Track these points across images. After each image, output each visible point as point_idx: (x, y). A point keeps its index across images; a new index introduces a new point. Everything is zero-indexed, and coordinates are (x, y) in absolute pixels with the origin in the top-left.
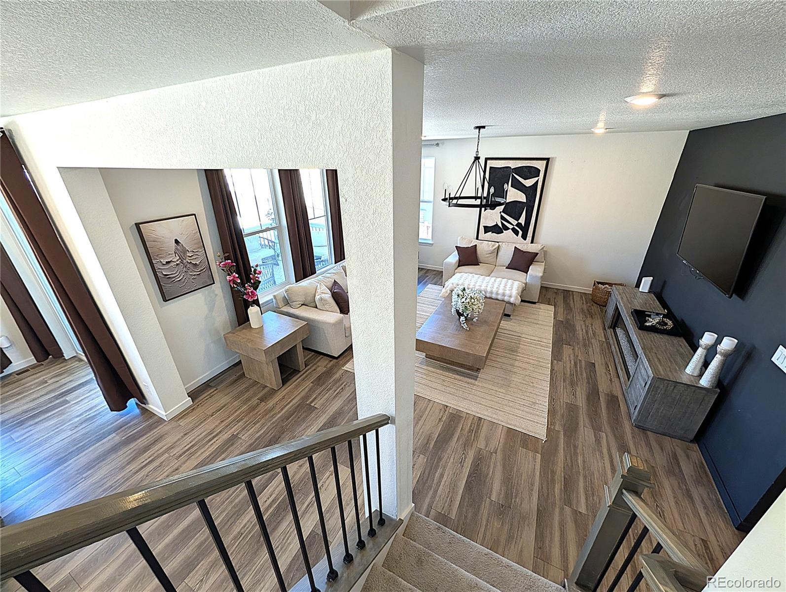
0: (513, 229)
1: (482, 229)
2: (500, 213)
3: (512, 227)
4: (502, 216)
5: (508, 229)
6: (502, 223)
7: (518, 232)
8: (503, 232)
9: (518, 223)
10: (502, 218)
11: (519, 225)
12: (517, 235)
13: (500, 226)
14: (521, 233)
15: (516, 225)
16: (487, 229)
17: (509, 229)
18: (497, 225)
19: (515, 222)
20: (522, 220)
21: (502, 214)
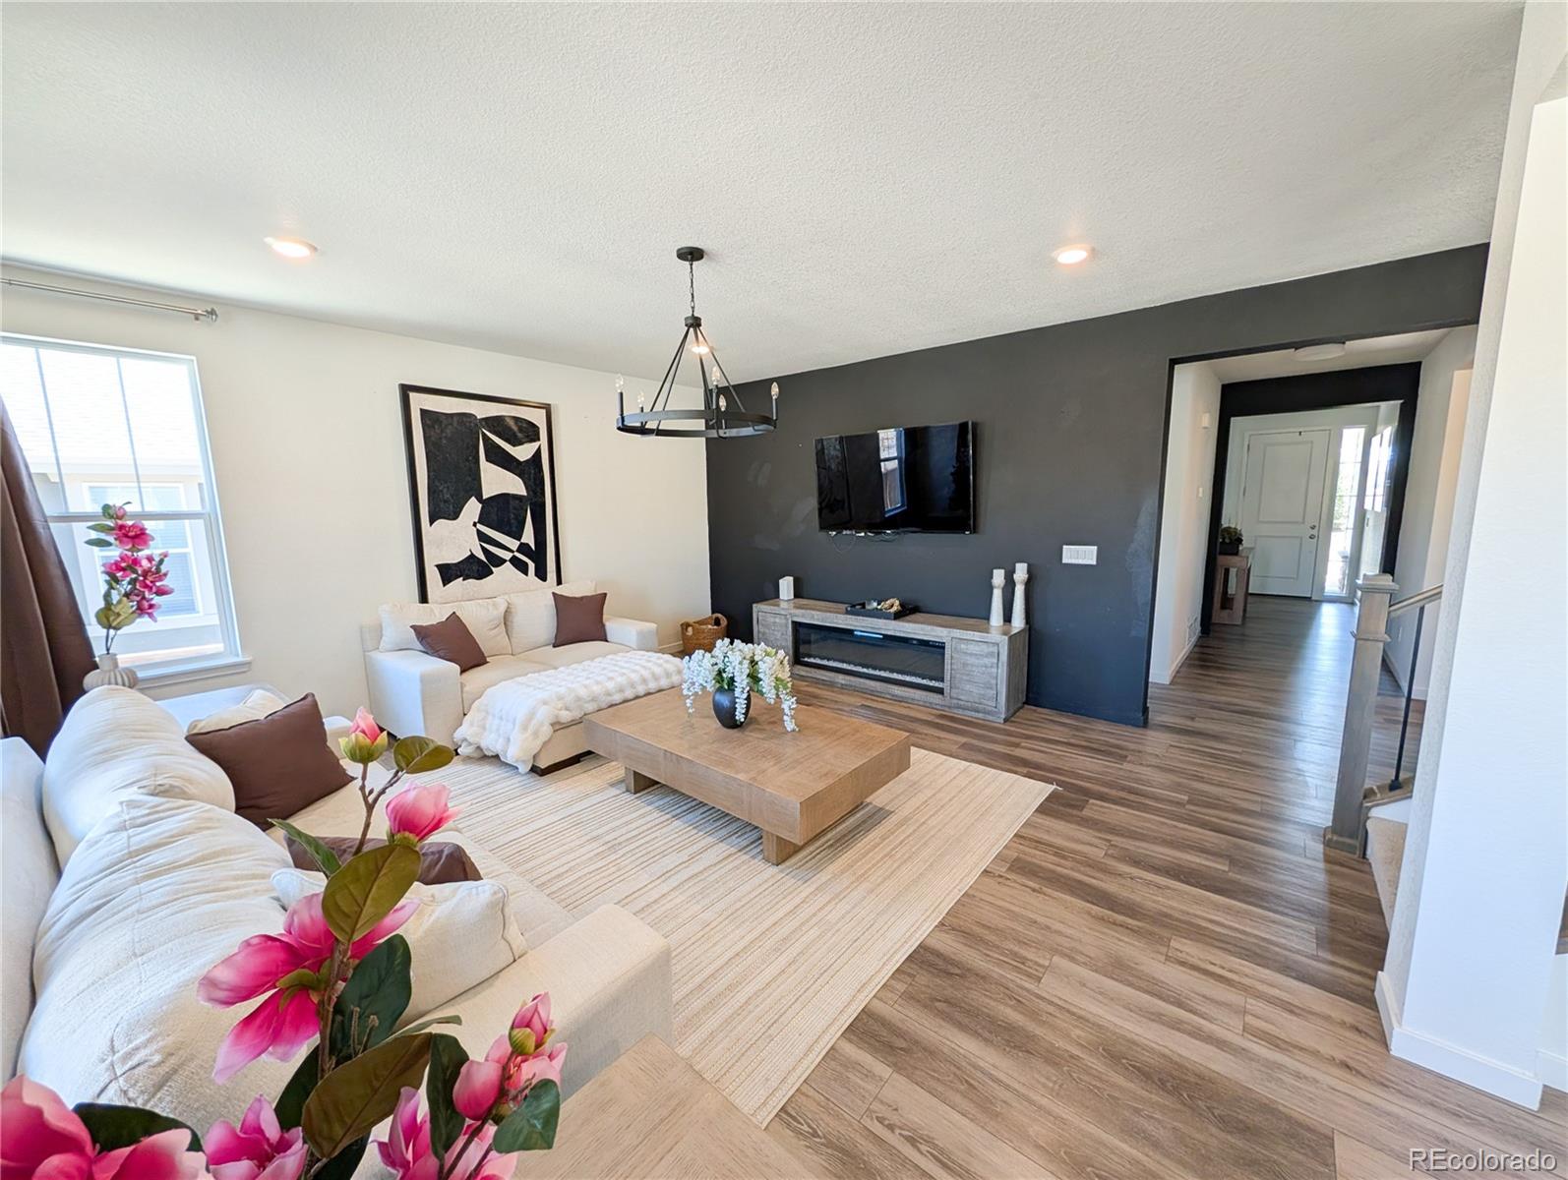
0: (515, 562)
1: (433, 577)
2: (475, 524)
3: (507, 555)
4: (478, 531)
5: (500, 562)
6: (484, 549)
7: (527, 564)
8: (492, 573)
9: (522, 544)
10: (482, 537)
11: (524, 548)
12: (526, 574)
13: (483, 558)
14: (532, 566)
15: (518, 551)
16: (448, 573)
17: (505, 561)
18: (472, 556)
19: (514, 544)
20: (528, 537)
21: (479, 526)
